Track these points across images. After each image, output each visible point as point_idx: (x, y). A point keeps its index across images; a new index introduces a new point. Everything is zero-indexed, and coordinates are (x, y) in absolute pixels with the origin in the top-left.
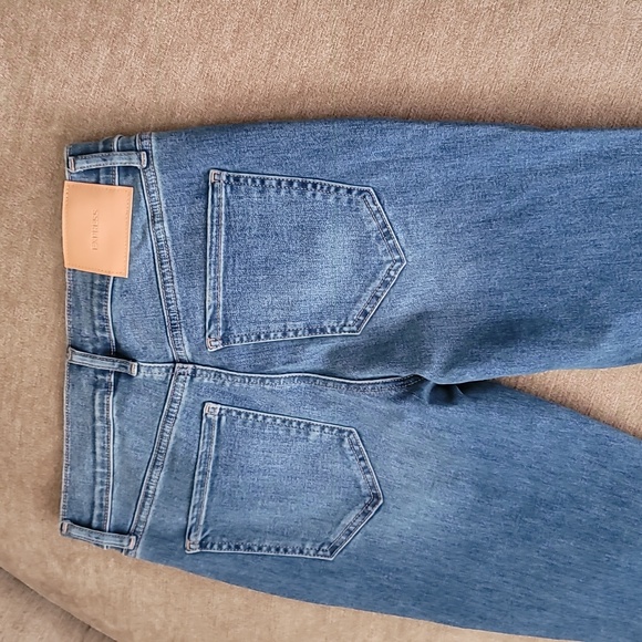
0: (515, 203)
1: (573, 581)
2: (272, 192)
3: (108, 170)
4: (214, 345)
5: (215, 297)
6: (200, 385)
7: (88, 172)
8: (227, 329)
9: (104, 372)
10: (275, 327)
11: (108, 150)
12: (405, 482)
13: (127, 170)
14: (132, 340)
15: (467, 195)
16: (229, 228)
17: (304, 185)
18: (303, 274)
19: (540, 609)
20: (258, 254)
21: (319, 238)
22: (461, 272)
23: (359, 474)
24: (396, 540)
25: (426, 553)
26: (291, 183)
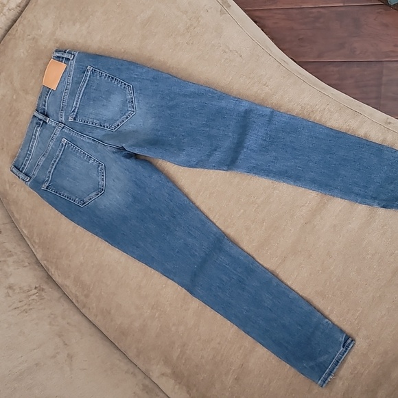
0: (171, 103)
1: (150, 240)
2: (103, 77)
3: (63, 58)
4: (71, 119)
5: (77, 104)
6: (64, 132)
7: (58, 57)
8: (76, 116)
9: (41, 120)
10: (90, 120)
11: (65, 52)
12: (113, 188)
13: (68, 59)
14: (51, 111)
15: (159, 96)
16: (87, 84)
17: (113, 78)
18: (103, 105)
19: (137, 247)
20: (93, 95)
21: (112, 96)
22: (150, 121)
23: (100, 180)
24: (103, 207)
25: (111, 215)
26: (109, 77)
